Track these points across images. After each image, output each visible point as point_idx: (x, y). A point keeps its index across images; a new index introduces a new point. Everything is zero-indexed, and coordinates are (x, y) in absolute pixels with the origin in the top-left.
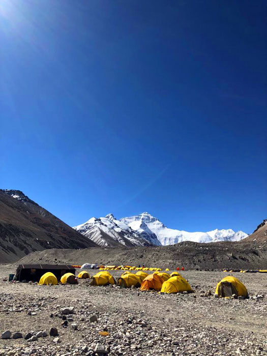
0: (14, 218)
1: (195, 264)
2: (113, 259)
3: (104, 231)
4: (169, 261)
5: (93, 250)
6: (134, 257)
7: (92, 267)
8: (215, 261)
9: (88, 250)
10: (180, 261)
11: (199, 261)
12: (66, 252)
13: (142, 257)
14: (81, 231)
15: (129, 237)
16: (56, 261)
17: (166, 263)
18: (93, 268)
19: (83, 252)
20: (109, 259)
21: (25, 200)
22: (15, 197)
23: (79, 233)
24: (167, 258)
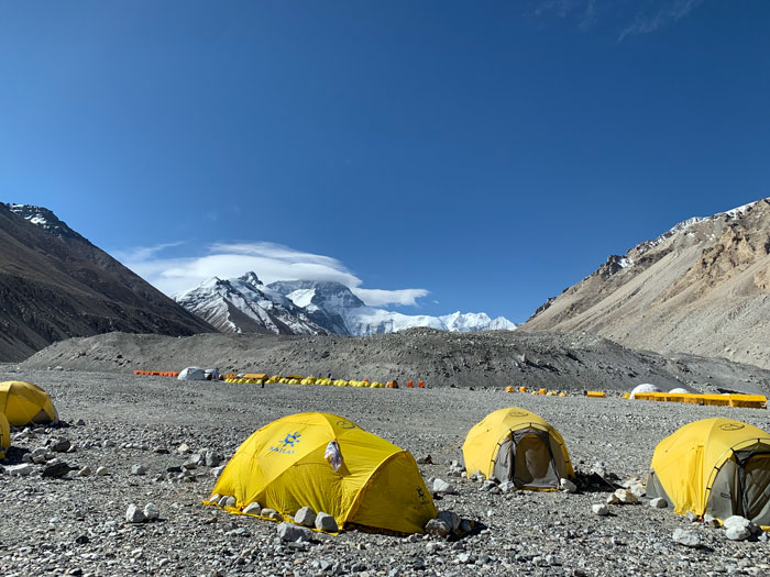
0: (31, 267)
1: (447, 375)
2: (258, 361)
3: (237, 306)
4: (387, 365)
5: (210, 340)
6: (308, 356)
7: (206, 375)
8: (489, 369)
9: (199, 338)
10: (414, 366)
11: (455, 368)
12: (144, 341)
13: (326, 355)
14: (185, 303)
15: (287, 319)
16: (121, 360)
17: (382, 370)
18: (209, 378)
19: (185, 343)
20: (250, 360)
21: (60, 231)
22: (35, 221)
23: (181, 308)
24: (383, 360)
